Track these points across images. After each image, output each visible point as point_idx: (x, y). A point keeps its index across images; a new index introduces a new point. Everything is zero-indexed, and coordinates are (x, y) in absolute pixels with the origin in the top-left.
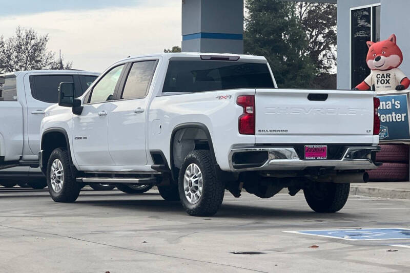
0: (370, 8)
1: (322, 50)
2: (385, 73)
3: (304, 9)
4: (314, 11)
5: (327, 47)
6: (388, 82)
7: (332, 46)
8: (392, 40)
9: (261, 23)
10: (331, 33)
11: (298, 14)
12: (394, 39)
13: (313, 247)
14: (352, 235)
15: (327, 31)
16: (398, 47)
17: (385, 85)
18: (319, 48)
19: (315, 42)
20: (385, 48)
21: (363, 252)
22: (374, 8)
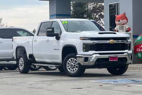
0: (115, 4)
1: (98, 20)
2: (122, 26)
3: (91, 6)
4: (95, 7)
5: (100, 19)
6: (123, 29)
7: (101, 19)
8: (124, 14)
9: (77, 11)
10: (101, 14)
11: (89, 8)
12: (125, 14)
13: (100, 86)
14: (114, 82)
15: (99, 14)
16: (126, 17)
17: (122, 30)
18: (97, 20)
19: (95, 18)
20: (122, 17)
21: (119, 87)
22: (117, 3)
